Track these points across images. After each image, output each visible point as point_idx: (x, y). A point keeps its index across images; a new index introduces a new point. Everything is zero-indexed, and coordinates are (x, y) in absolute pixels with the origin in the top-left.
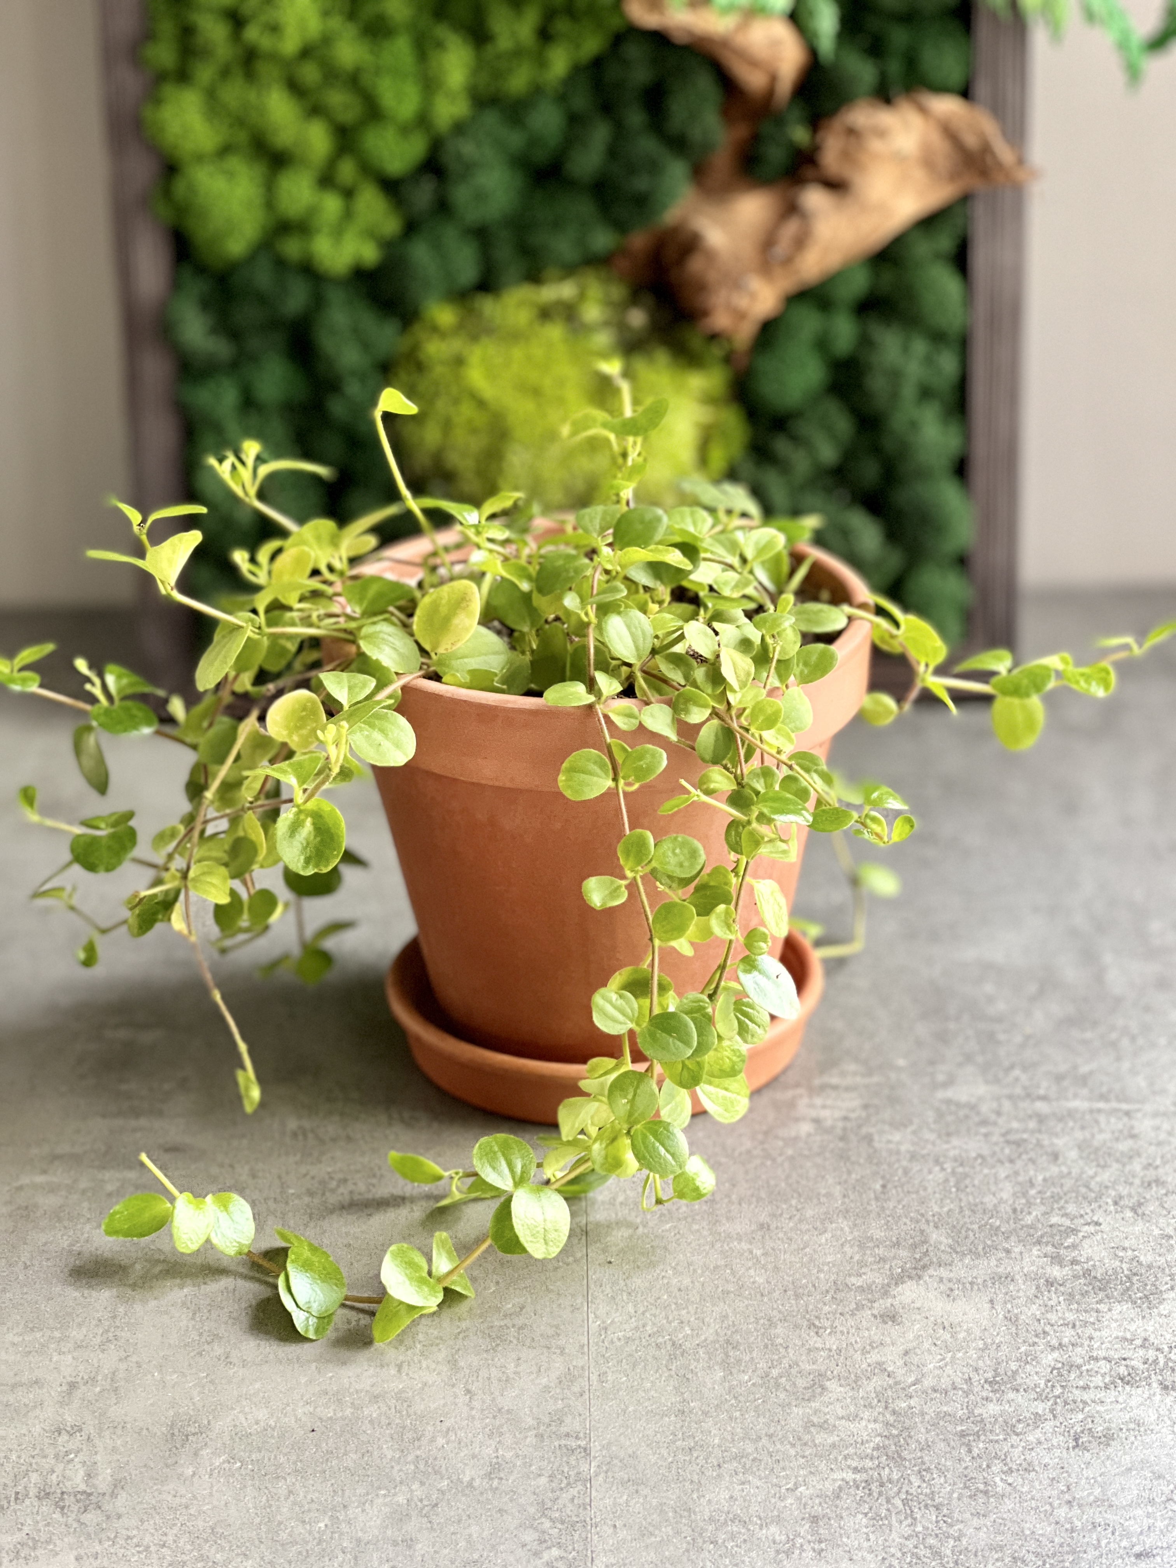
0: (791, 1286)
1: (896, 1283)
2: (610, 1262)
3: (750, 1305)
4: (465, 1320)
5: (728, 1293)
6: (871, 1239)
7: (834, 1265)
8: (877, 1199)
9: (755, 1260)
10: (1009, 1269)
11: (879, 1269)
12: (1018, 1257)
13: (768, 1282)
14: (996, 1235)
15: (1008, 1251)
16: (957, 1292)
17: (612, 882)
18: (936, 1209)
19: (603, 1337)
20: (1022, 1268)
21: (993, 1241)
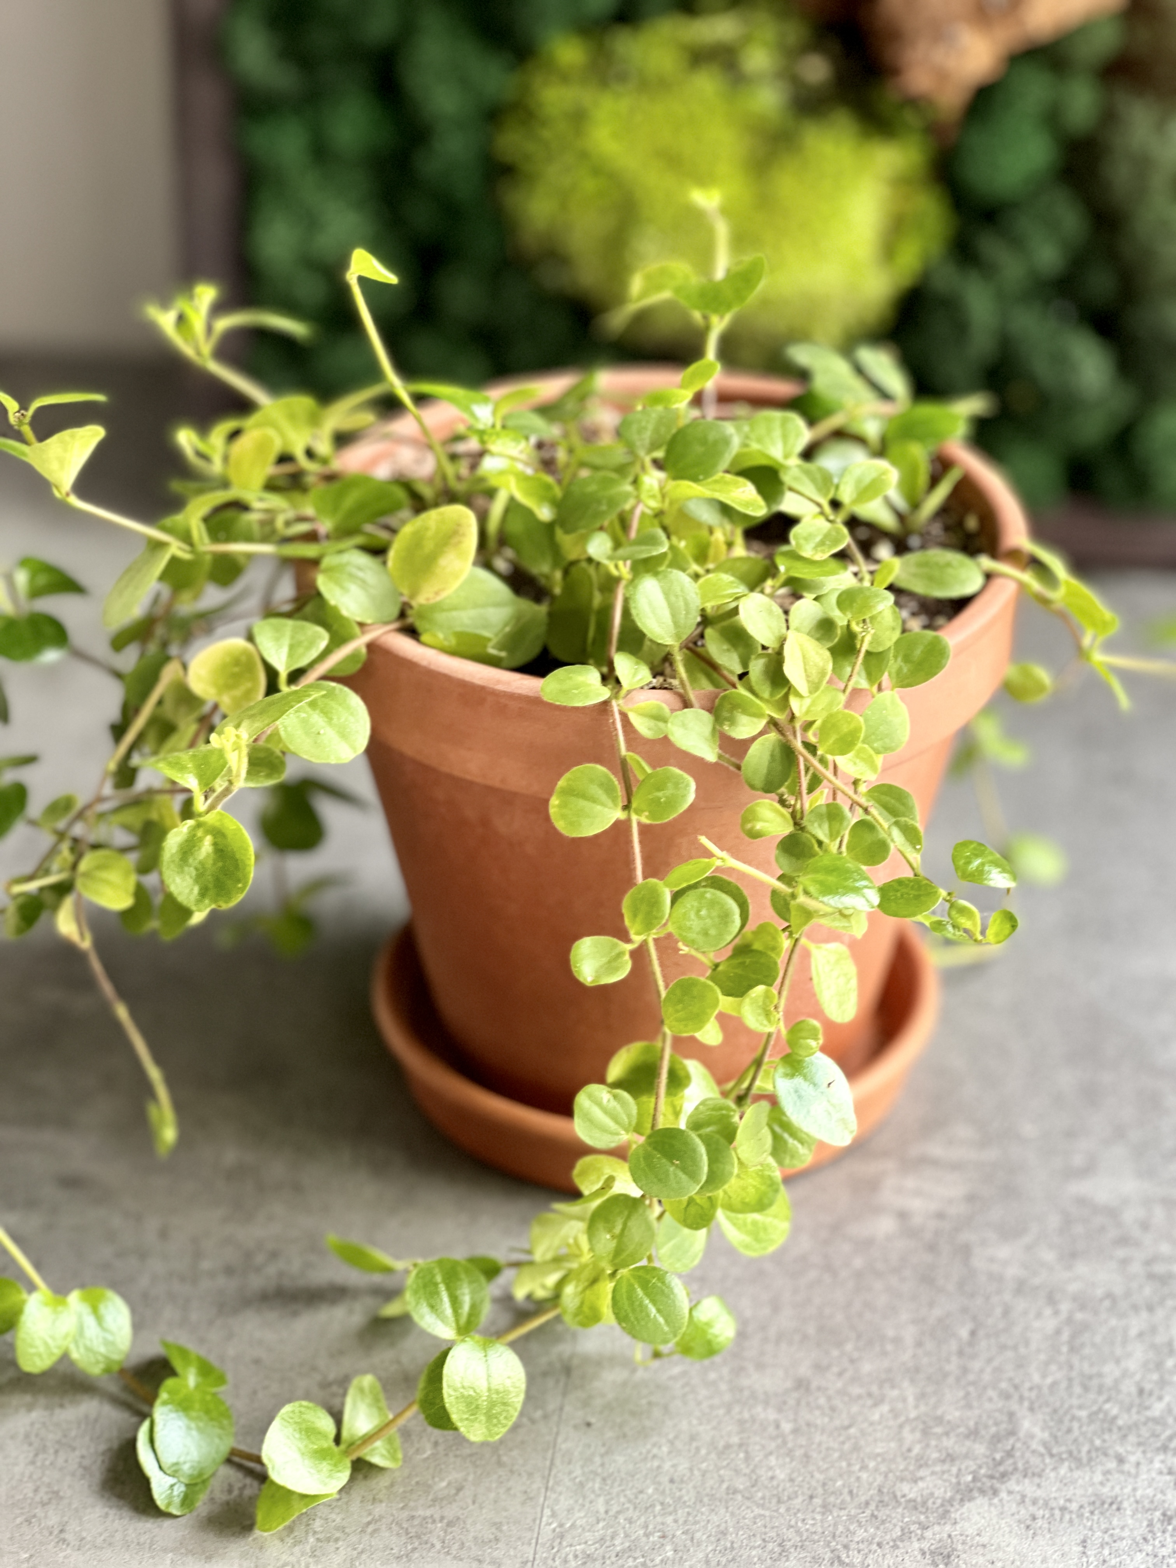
0: (820, 1490)
1: (962, 1500)
2: (589, 1425)
3: (760, 1515)
4: (381, 1501)
5: (735, 1492)
6: (939, 1420)
7: (884, 1460)
8: (961, 1353)
9: (779, 1441)
10: (1117, 1489)
11: (943, 1472)
12: (1133, 1471)
13: (792, 1480)
14: (1110, 1430)
15: (1121, 1460)
16: (1040, 1522)
17: (615, 946)
18: (1036, 1378)
19: (555, 1550)
20: (1135, 1490)
21: (1104, 1441)
